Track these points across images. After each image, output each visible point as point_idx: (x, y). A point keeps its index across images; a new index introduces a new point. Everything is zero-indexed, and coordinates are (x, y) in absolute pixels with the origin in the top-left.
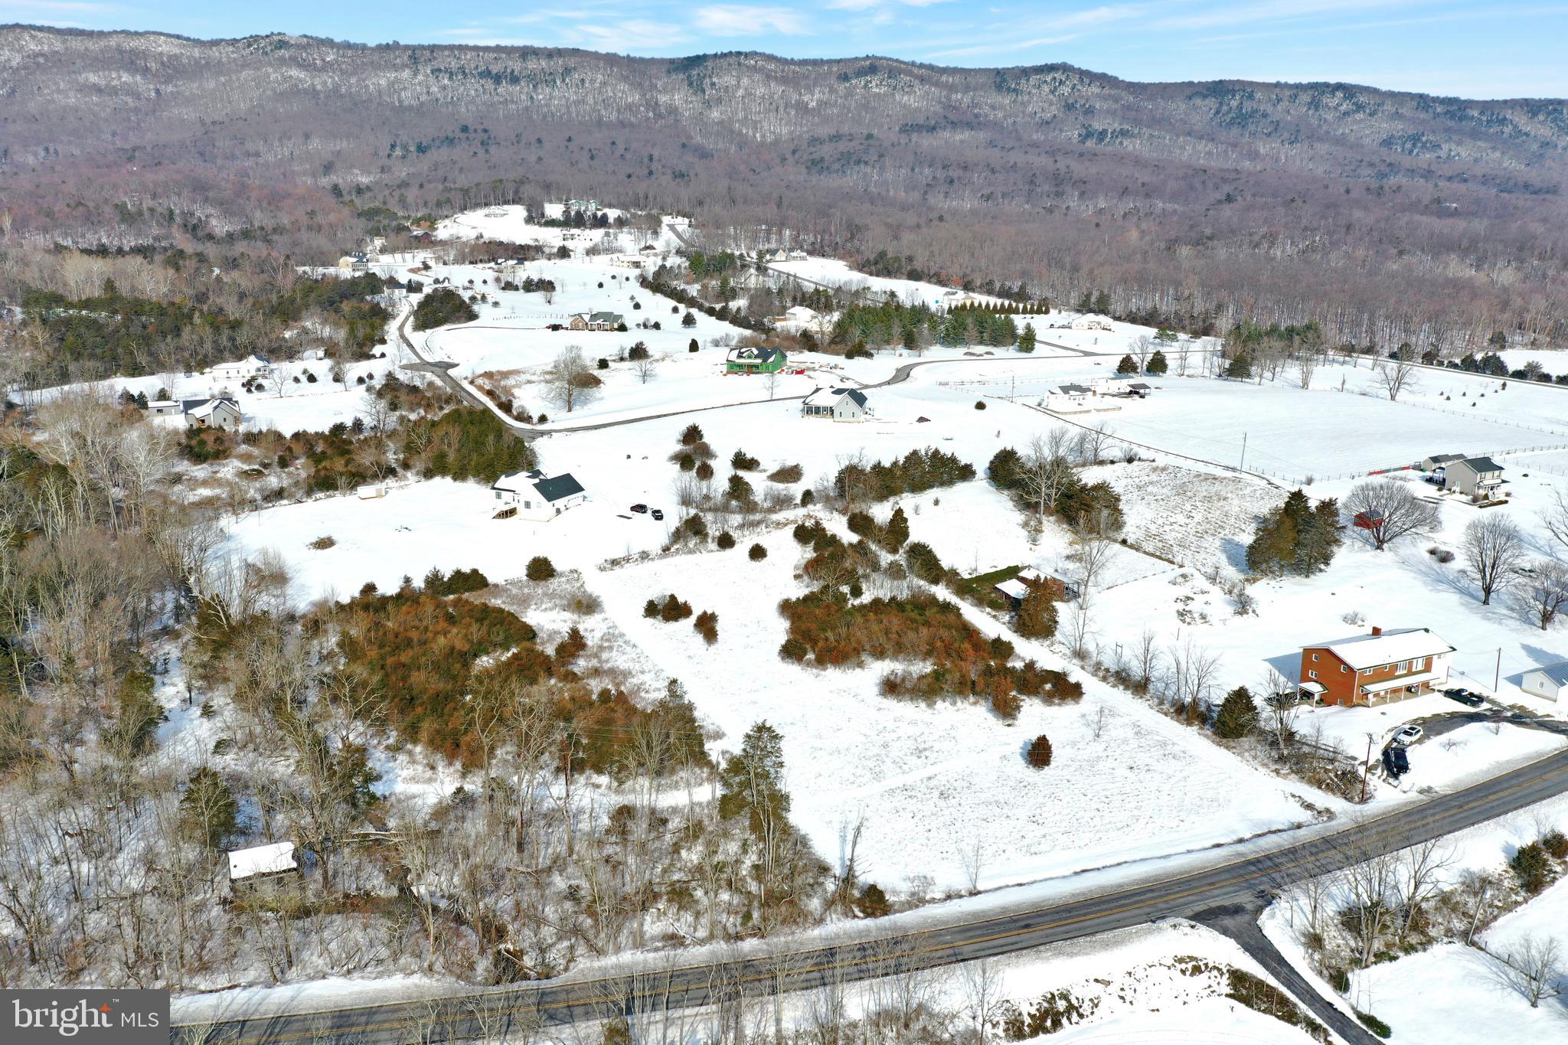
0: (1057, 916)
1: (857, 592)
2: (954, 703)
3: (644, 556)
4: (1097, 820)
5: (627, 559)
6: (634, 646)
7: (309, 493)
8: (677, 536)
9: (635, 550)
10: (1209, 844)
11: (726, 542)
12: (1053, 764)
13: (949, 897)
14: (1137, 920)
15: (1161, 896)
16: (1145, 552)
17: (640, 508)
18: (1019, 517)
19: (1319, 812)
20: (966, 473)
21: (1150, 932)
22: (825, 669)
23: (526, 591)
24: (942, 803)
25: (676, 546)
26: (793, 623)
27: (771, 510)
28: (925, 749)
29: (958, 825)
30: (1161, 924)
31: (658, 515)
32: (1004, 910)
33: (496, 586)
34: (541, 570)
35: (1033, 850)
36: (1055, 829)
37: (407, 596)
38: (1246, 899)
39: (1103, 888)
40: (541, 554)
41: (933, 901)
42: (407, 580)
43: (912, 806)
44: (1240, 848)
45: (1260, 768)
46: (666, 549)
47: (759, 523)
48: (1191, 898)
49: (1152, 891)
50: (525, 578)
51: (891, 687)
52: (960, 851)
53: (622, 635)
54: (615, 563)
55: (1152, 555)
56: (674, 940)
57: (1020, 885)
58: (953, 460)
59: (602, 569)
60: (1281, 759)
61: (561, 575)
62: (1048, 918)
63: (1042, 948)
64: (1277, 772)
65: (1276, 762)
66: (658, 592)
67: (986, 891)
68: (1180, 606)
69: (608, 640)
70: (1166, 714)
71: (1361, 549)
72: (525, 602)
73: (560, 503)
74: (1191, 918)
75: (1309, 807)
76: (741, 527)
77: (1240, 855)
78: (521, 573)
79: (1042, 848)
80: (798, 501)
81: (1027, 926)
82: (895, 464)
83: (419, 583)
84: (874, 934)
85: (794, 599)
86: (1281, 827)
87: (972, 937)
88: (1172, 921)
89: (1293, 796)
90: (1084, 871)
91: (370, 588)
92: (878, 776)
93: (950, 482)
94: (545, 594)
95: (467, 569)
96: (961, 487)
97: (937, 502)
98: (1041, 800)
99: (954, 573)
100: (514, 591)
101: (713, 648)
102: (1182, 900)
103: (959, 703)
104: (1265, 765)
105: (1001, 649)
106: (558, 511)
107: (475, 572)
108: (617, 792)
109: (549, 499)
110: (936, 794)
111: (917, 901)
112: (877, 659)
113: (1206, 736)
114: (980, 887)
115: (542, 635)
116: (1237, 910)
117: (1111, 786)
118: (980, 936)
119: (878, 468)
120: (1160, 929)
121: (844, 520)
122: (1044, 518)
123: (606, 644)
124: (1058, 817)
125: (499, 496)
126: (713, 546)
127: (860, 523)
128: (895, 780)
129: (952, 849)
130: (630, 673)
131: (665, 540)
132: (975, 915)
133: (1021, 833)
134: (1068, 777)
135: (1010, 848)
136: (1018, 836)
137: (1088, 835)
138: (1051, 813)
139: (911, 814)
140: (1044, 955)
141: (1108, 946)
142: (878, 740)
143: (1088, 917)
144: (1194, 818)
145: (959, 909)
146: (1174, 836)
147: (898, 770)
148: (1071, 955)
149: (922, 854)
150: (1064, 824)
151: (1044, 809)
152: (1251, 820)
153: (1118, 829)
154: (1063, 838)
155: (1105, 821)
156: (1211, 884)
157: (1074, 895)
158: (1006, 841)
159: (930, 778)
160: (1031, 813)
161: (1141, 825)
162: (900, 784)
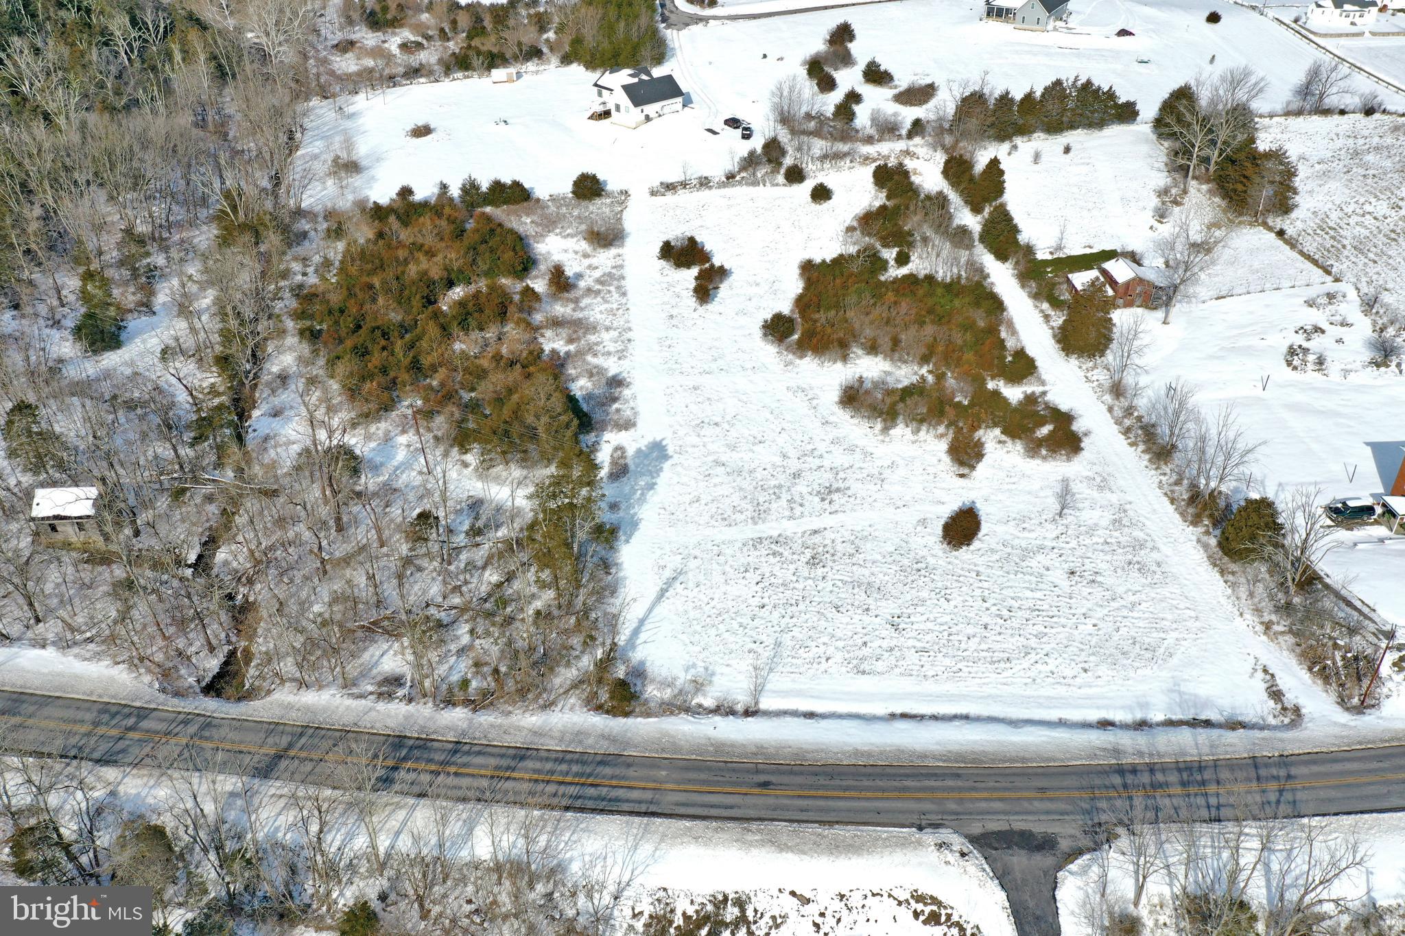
0: (811, 780)
1: (902, 260)
2: (917, 431)
3: (704, 183)
4: (973, 644)
5: (684, 185)
6: (624, 294)
7: (450, 71)
8: (750, 161)
9: (701, 174)
10: (1094, 716)
11: (795, 175)
12: (976, 544)
13: (717, 710)
14: (902, 818)
15: (960, 789)
16: (1302, 253)
17: (733, 123)
18: (1161, 179)
19: (1284, 709)
20: (1127, 113)
21: (904, 844)
22: (801, 357)
23: (564, 210)
24: (805, 571)
25: (744, 174)
26: (806, 289)
27: (869, 140)
28: (838, 490)
29: (802, 607)
30: (929, 838)
31: (747, 136)
32: (760, 750)
33: (538, 200)
34: (588, 187)
35: (864, 666)
36: (911, 643)
38: (1067, 831)
39: (900, 751)
40: (590, 170)
41: (700, 711)
42: (444, 187)
43: (769, 565)
44: (1126, 740)
45: (1247, 616)
46: (730, 177)
47: (844, 155)
48: (998, 805)
49: (958, 776)
50: (571, 195)
51: (852, 397)
52: (778, 644)
53: (621, 278)
54: (670, 187)
55: (1308, 257)
56: (390, 685)
57: (810, 715)
58: (1111, 95)
59: (653, 193)
60: (1286, 609)
61: (608, 195)
62: (799, 780)
63: (754, 826)
64: (1268, 626)
65: (1277, 609)
66: (676, 232)
67: (767, 714)
68: (1299, 340)
69: (602, 283)
70: (1172, 501)
72: (550, 224)
73: (651, 109)
74: (974, 840)
75: (1276, 694)
76: (824, 157)
77: (1116, 752)
78: (566, 188)
79: (880, 666)
80: (904, 132)
81: (765, 785)
82: (1029, 97)
83: (455, 192)
84: (591, 741)
86: (1213, 716)
87: (689, 781)
88: (946, 835)
89: (1265, 671)
90: (904, 716)
91: (406, 192)
92: (760, 514)
93: (1100, 124)
94: (579, 217)
95: (507, 179)
96: (1115, 132)
97: (1067, 150)
98: (924, 594)
99: (1029, 250)
100: (553, 209)
101: (702, 310)
102: (983, 805)
103: (922, 433)
104: (1258, 611)
105: (1023, 367)
106: (648, 118)
107: (517, 184)
108: (480, 477)
109: (636, 104)
110: (808, 554)
111: (679, 706)
112: (868, 353)
113: (1206, 547)
114: (764, 705)
115: (540, 267)
116: (1045, 844)
117: (1029, 594)
118: (704, 782)
119: (1005, 99)
120: (919, 843)
121: (945, 161)
122: (1193, 187)
123: (596, 288)
124: (930, 625)
125: (600, 94)
126: (781, 178)
127: (956, 169)
128: (775, 527)
129: (770, 641)
130: (595, 328)
131: (731, 165)
132: (719, 747)
133: (866, 639)
134: (981, 569)
135: (838, 657)
136: (860, 642)
137: (947, 662)
138: (924, 618)
139: (759, 578)
140: (750, 837)
141: (837, 848)
142: (794, 465)
143: (847, 794)
144: (1103, 670)
145: (711, 732)
146: (1062, 691)
147: (787, 513)
148: (782, 848)
149: (732, 639)
150: (928, 638)
151: (919, 609)
152: (1180, 693)
153: (993, 662)
154: (913, 657)
155: (984, 646)
156: (1042, 790)
157: (857, 753)
158: (840, 644)
159: (815, 532)
160: (898, 612)
161: (1026, 663)
162: (775, 534)
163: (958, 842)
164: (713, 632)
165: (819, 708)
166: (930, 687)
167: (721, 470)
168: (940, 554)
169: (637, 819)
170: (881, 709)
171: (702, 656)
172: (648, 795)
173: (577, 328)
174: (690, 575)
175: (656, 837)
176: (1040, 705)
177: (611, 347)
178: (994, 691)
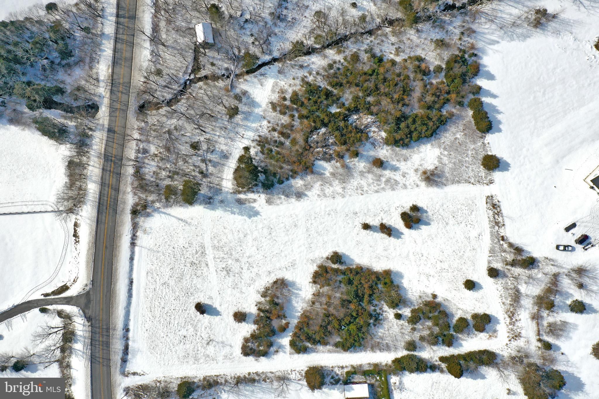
4: (157, 303)
6: (376, 191)
8: (519, 250)
19: (129, 373)
30: (91, 283)
33: (482, 138)
35: (149, 274)
36: (158, 287)
45: (164, 378)
46: (503, 238)
52: (158, 252)
54: (495, 206)
59: (489, 197)
60: (165, 389)
64: (160, 382)
65: (165, 386)
69: (388, 181)
70: (216, 375)
72: (454, 149)
75: (134, 373)
76: (516, 289)
78: (493, 152)
79: (149, 278)
86: (128, 356)
89: (143, 374)
90: (132, 282)
92: (216, 248)
94: (462, 161)
98: (177, 293)
102: (98, 296)
104: (165, 381)
110: (196, 262)
111: (135, 227)
113: (194, 378)
114: (136, 247)
116: (88, 307)
120: (88, 280)
123: (383, 179)
124: (164, 293)
126: (495, 265)
128: (210, 252)
129: (159, 249)
130: (344, 182)
133: (160, 275)
134: (188, 311)
135: (153, 267)
136: (158, 273)
137: (151, 296)
138: (167, 292)
139: (185, 247)
140: (91, 244)
143: (103, 266)
144: (146, 335)
145: (124, 235)
146: (140, 322)
147: (217, 257)
148: (88, 251)
149: (161, 239)
150: (160, 292)
151: (171, 291)
152: (138, 351)
153: (150, 307)
154: (153, 287)
155: (156, 306)
156: (102, 310)
157: (116, 269)
158: (158, 268)
159: (207, 265)
160: (170, 285)
161: (150, 315)
162: (207, 252)
163: (88, 288)
164: (164, 234)
165: (135, 262)
166: (142, 290)
167: (241, 235)
168: (195, 301)
169: (96, 219)
170: (135, 276)
171: (155, 231)
172: (103, 221)
173: (344, 175)
174: (189, 227)
175: (91, 224)
176: (135, 316)
178: (140, 306)
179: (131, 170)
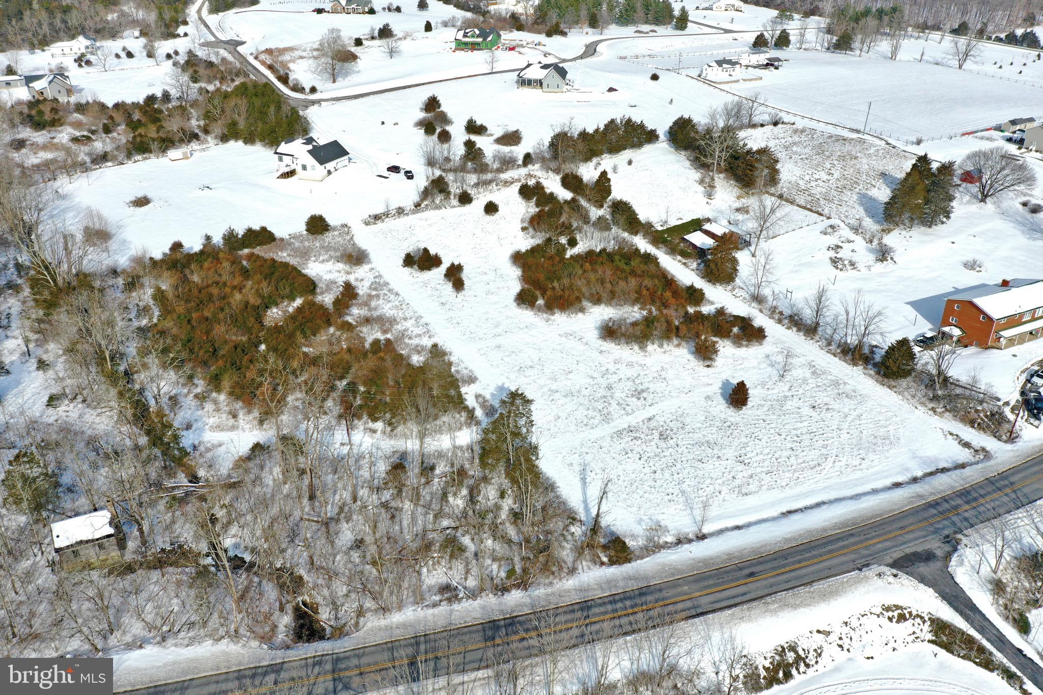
0: (775, 564)
1: (573, 243)
2: (661, 346)
3: (400, 211)
4: (793, 459)
5: (387, 214)
6: (397, 294)
7: (129, 156)
8: (426, 193)
9: (394, 206)
10: (888, 482)
11: (465, 199)
12: (750, 403)
13: (679, 542)
14: (845, 568)
15: (861, 542)
16: (798, 206)
17: (395, 169)
18: (696, 175)
19: (976, 451)
20: (651, 136)
21: (859, 581)
22: (553, 314)
23: (306, 244)
24: (662, 444)
25: (426, 203)
26: (523, 272)
27: (500, 170)
28: (643, 391)
29: (679, 466)
30: (866, 572)
31: (409, 175)
32: (730, 556)
33: (282, 240)
34: (317, 225)
35: (744, 491)
36: (759, 470)
37: (209, 253)
38: (935, 545)
39: (809, 532)
40: (317, 212)
41: (666, 546)
42: (208, 238)
43: (637, 446)
44: (917, 488)
45: (920, 408)
46: (417, 205)
47: (490, 182)
48: (888, 544)
49: (852, 535)
50: (305, 232)
51: (610, 332)
52: (683, 492)
53: (386, 284)
54: (377, 218)
55: (805, 208)
56: (448, 592)
57: (738, 528)
58: (642, 126)
59: (367, 223)
60: (935, 398)
61: (335, 229)
62: (769, 565)
63: (768, 599)
64: (933, 410)
65: (931, 400)
66: (412, 245)
67: (712, 535)
68: (832, 254)
69: (375, 289)
70: (835, 355)
71: (969, 202)
72: (305, 254)
73: (330, 165)
74: (893, 565)
75: (967, 445)
76: (477, 185)
77: (920, 496)
78: (302, 228)
79: (752, 488)
80: (520, 162)
81: (752, 574)
82: (597, 131)
83: (217, 239)
84: (621, 584)
85: (523, 250)
86: (946, 465)
87: (706, 587)
88: (876, 569)
89: (951, 434)
90: (790, 512)
91: (177, 246)
92: (607, 418)
93: (639, 145)
94: (322, 247)
95: (256, 227)
96: (647, 148)
97: (630, 163)
98: (744, 440)
99: (649, 225)
100: (297, 244)
101: (461, 295)
102: (880, 546)
103: (665, 346)
104: (922, 404)
105: (695, 295)
106: (329, 172)
107: (264, 229)
108: (390, 436)
109: (321, 164)
110: (656, 435)
111: (655, 546)
112: (595, 304)
113: (870, 376)
114: (706, 530)
115: (321, 285)
116: (928, 557)
117: (800, 425)
118: (715, 585)
119: (584, 135)
120: (867, 577)
121: (558, 178)
122: (716, 176)
123: (374, 293)
124: (761, 457)
125: (281, 160)
126: (455, 202)
127: (572, 182)
128: (622, 422)
129: (676, 492)
130: (395, 320)
131: (416, 198)
132: (705, 562)
133: (732, 474)
134: (763, 417)
135: (725, 489)
136: (730, 477)
137: (788, 475)
138: (754, 453)
139: (638, 456)
140: (772, 607)
141: (825, 596)
142: (603, 382)
143: (802, 564)
144: (871, 456)
145: (691, 556)
146: (859, 474)
147: (623, 412)
148: (795, 607)
149: (652, 497)
150: (766, 464)
151: (748, 449)
152: (920, 458)
153: (812, 468)
154: (767, 478)
155: (800, 461)
156: (902, 528)
157: (786, 540)
158: (720, 481)
159: (650, 419)
160: (737, 454)
161: (829, 463)
162: (626, 426)
163: (886, 570)
164: (635, 495)
165: (740, 522)
166: (788, 492)
167: (557, 396)
168: (733, 414)
169: (696, 620)
170: (775, 512)
171: (642, 512)
172: (689, 604)
173: (384, 323)
174: (592, 464)
175: (717, 626)
176: (856, 485)
177: (417, 331)
178: (825, 484)
179: (515, 597)
